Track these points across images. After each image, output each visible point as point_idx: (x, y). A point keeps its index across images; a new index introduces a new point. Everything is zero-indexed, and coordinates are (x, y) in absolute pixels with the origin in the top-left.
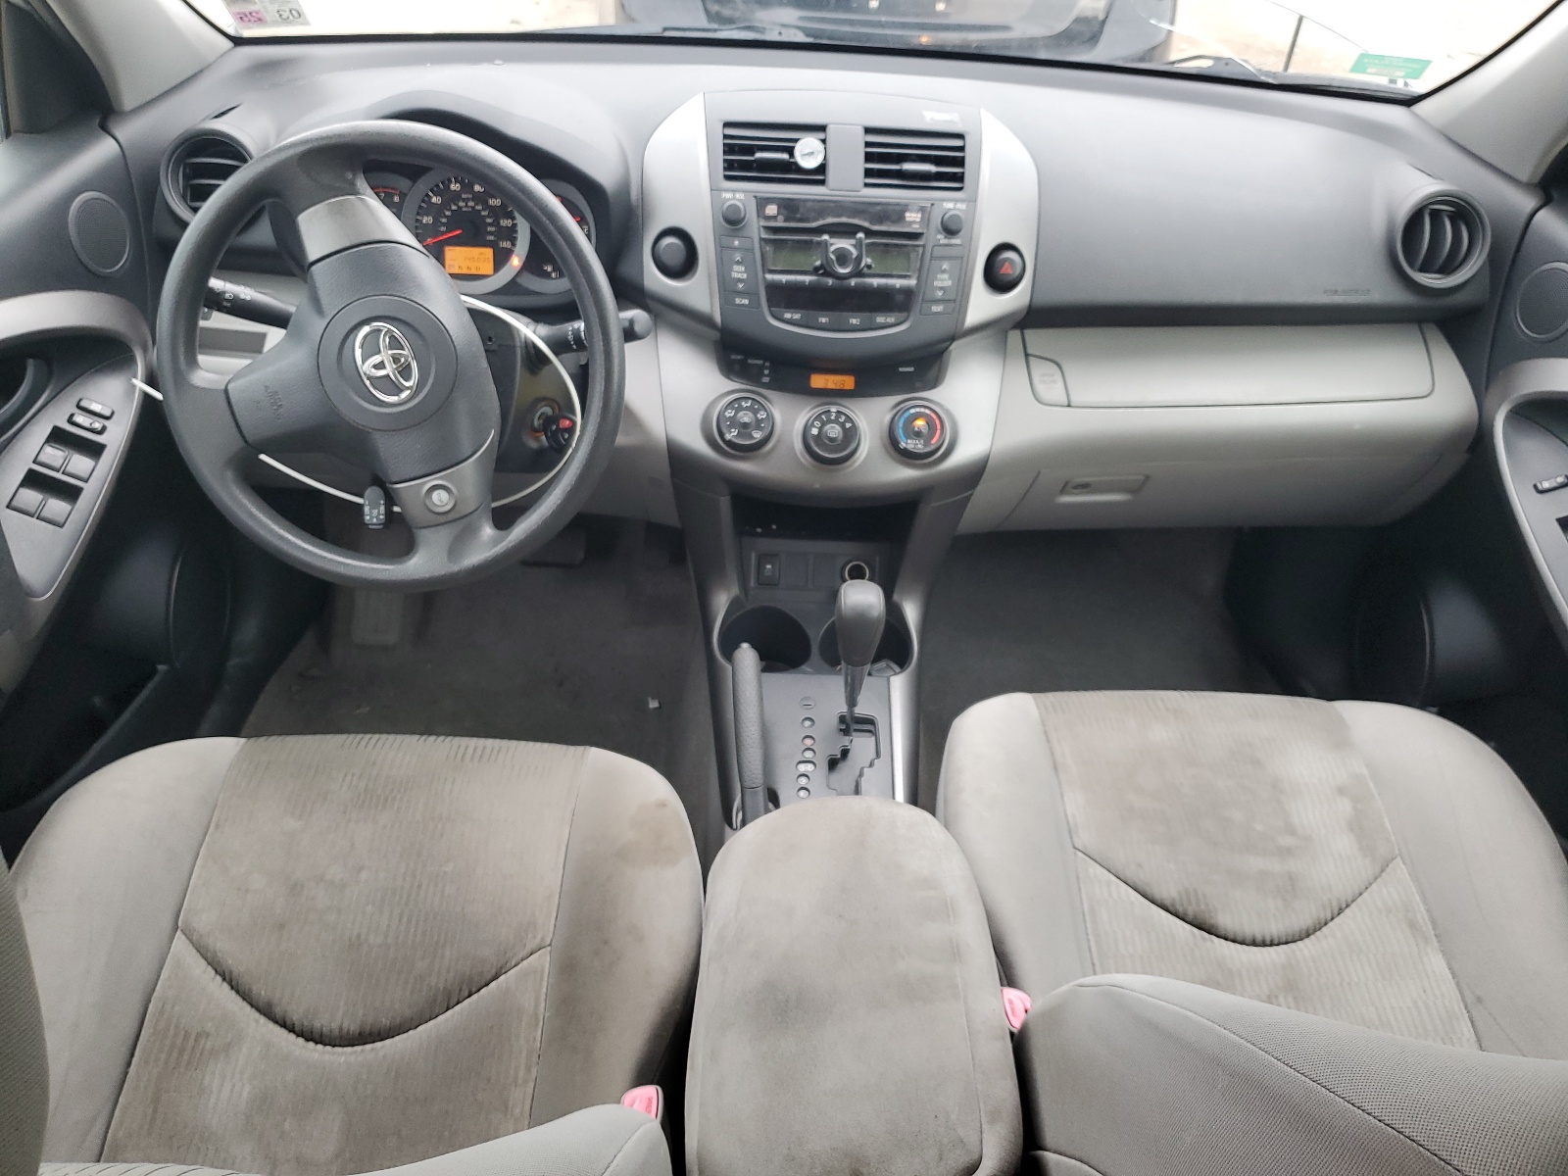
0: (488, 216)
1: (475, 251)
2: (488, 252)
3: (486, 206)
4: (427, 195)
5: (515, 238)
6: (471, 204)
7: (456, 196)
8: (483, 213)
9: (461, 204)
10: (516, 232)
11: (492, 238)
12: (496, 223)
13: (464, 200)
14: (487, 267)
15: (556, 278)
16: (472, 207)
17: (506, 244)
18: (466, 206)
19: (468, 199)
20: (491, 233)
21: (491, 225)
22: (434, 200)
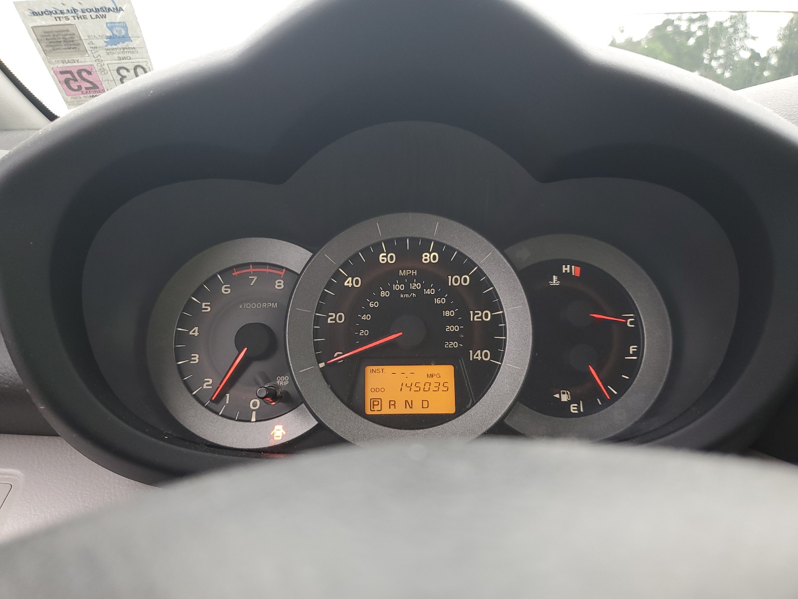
0: (447, 307)
1: (420, 373)
2: (446, 373)
3: (443, 288)
4: (337, 274)
5: (502, 344)
6: (416, 286)
7: (390, 275)
8: (437, 301)
9: (398, 287)
10: (503, 331)
11: (454, 344)
12: (463, 318)
13: (401, 280)
14: (444, 403)
15: (580, 415)
16: (415, 291)
17: (480, 355)
18: (408, 290)
19: (411, 279)
20: (453, 336)
21: (451, 321)
22: (348, 283)
